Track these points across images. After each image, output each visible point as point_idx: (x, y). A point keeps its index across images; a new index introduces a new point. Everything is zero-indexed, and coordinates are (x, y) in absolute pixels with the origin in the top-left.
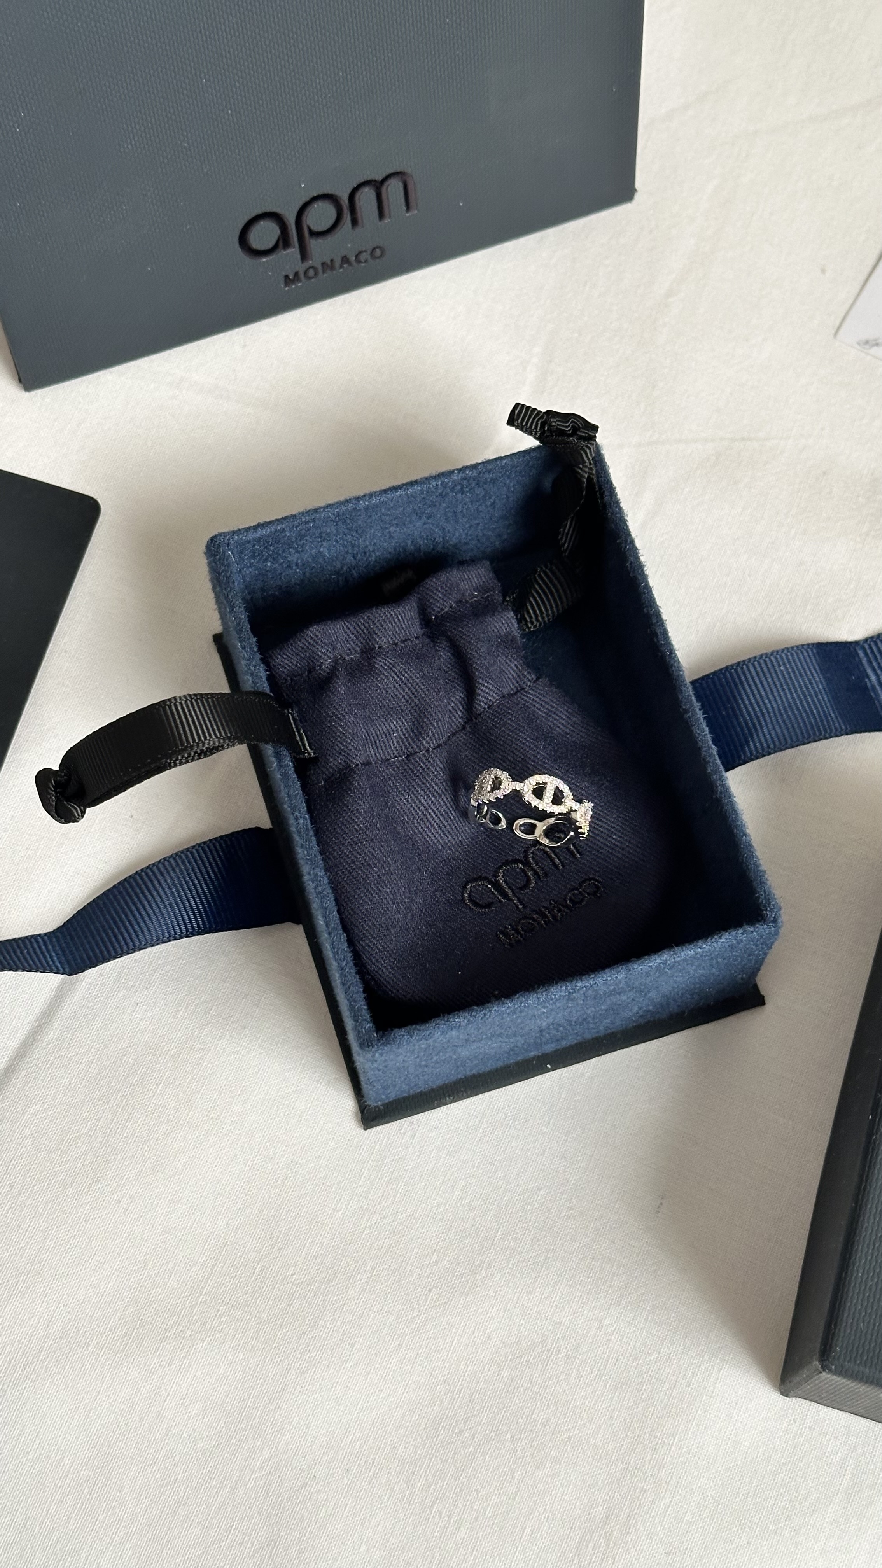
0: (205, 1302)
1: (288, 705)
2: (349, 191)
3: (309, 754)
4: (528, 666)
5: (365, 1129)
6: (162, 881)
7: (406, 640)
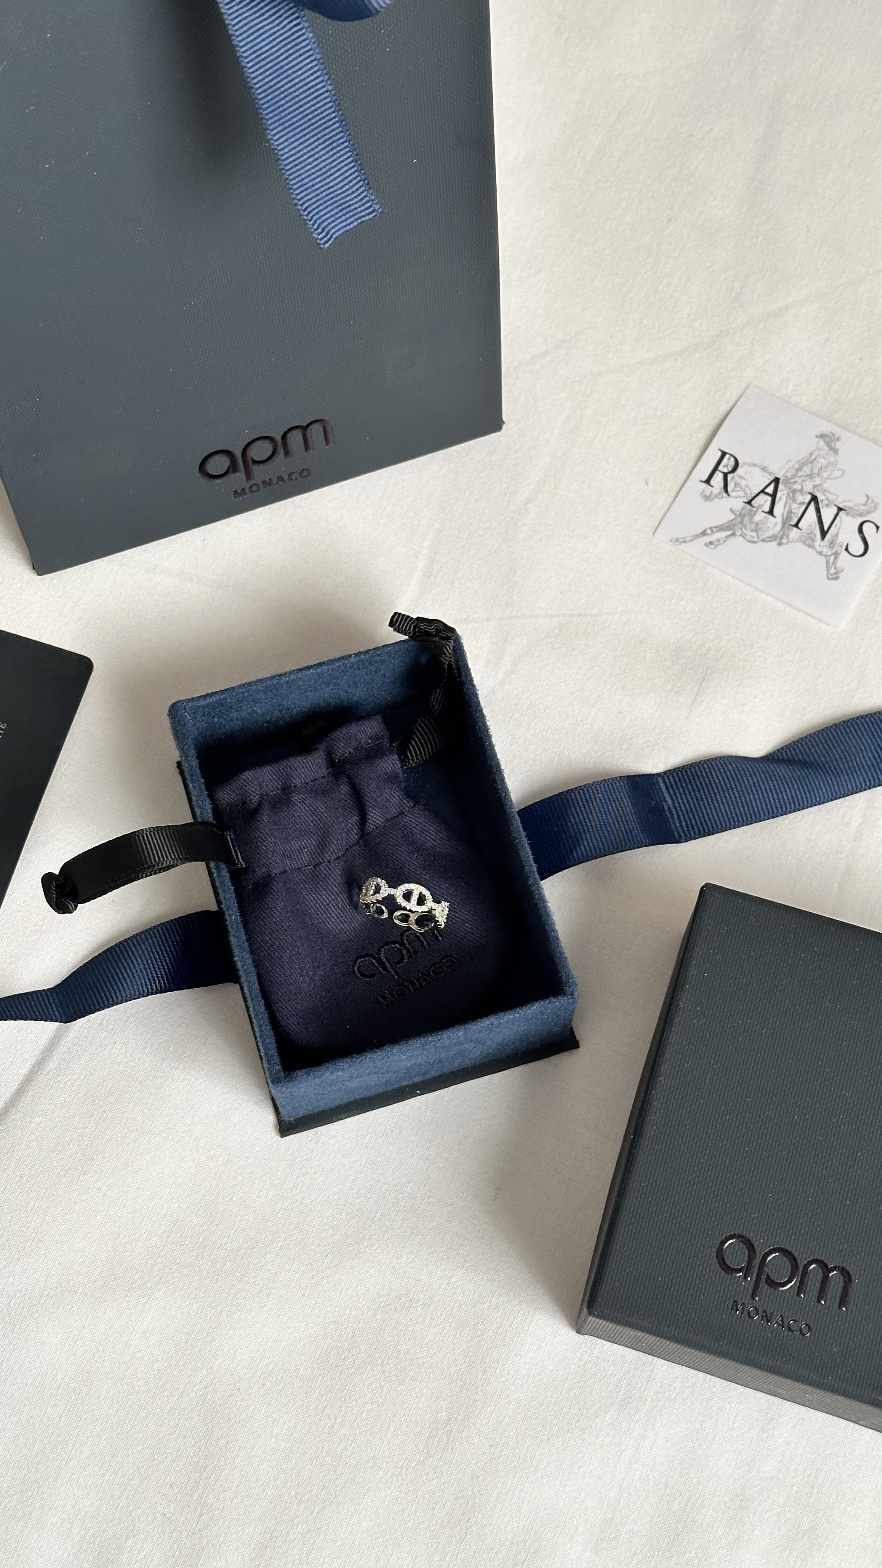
1: (227, 828)
2: (282, 434)
3: (242, 865)
4: (408, 796)
5: (282, 1136)
6: (135, 952)
7: (315, 780)
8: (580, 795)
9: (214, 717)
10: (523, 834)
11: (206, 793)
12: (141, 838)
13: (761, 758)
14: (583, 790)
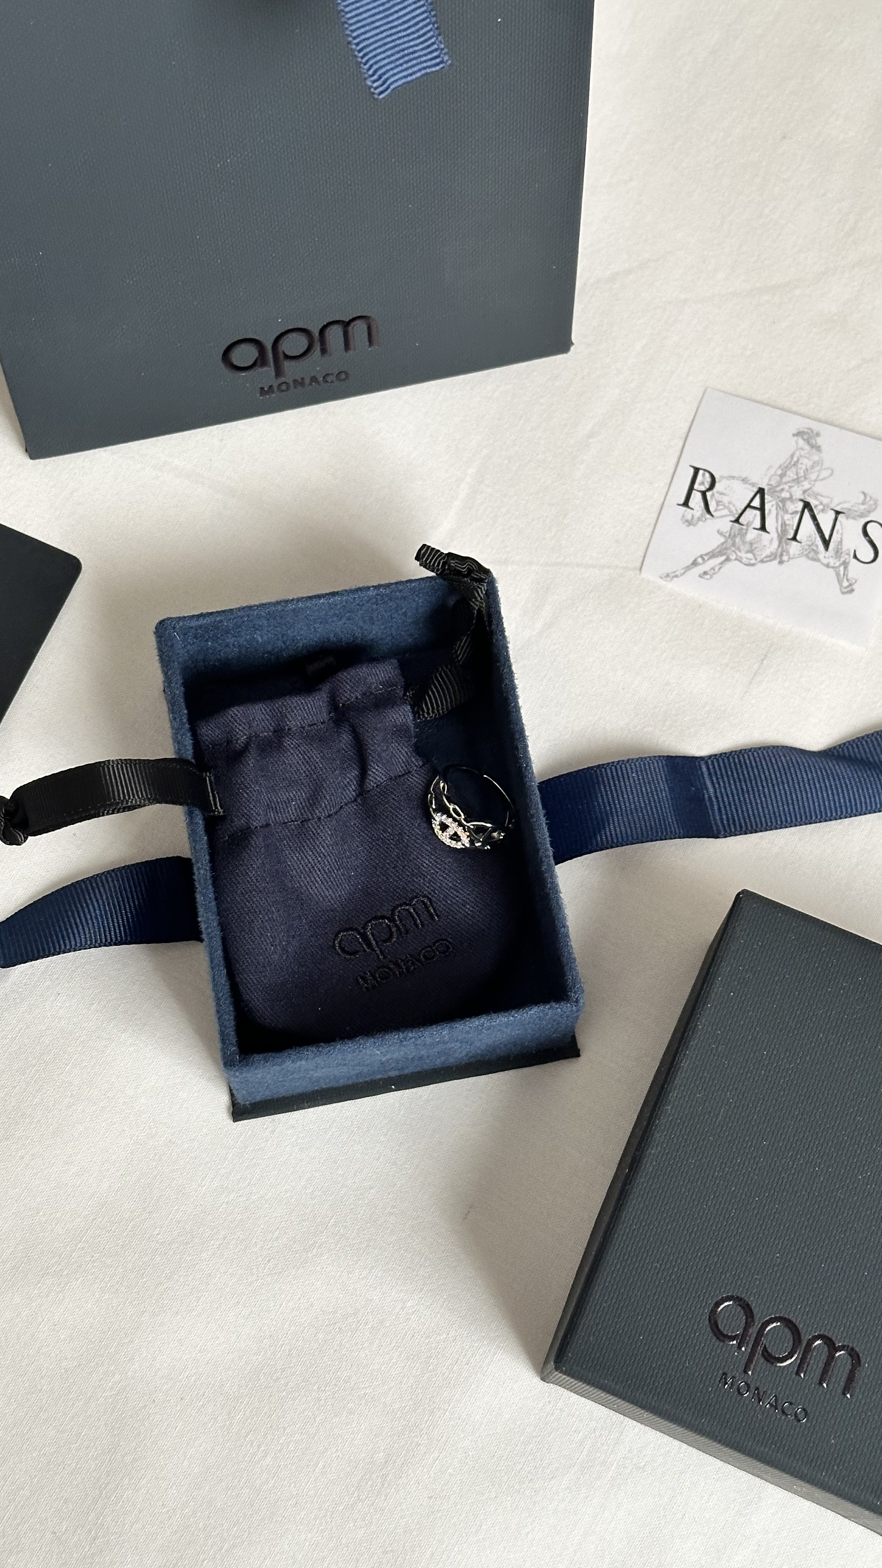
0: (83, 1249)
1: (208, 769)
2: (320, 328)
3: (219, 812)
4: (418, 754)
5: (235, 1120)
6: (92, 896)
7: (313, 725)
8: (612, 772)
9: (207, 641)
10: (542, 812)
11: (187, 726)
12: (106, 769)
13: (820, 752)
14: (616, 767)
